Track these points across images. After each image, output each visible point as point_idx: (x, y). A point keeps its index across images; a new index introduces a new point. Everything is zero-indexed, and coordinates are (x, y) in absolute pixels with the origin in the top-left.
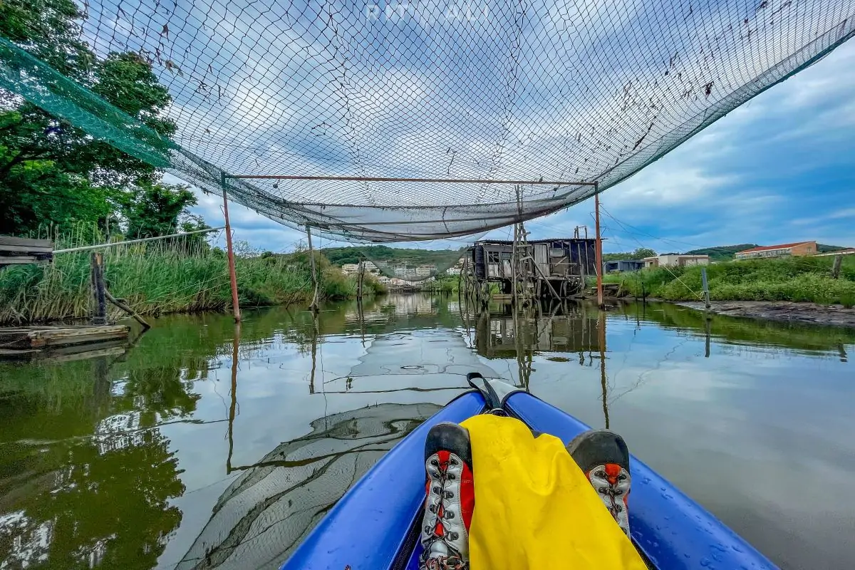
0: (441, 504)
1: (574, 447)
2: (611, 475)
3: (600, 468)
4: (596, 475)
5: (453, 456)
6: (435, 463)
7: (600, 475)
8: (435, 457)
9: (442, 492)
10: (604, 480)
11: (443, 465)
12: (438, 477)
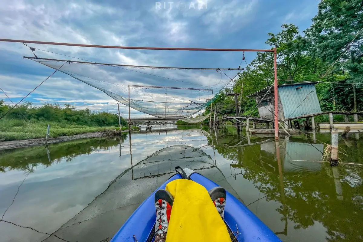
0: (160, 218)
1: (211, 193)
2: (221, 202)
3: (218, 199)
4: (217, 202)
5: (163, 201)
6: (158, 204)
7: (218, 201)
8: (158, 202)
9: (161, 213)
10: (219, 203)
11: (160, 204)
12: (159, 209)
